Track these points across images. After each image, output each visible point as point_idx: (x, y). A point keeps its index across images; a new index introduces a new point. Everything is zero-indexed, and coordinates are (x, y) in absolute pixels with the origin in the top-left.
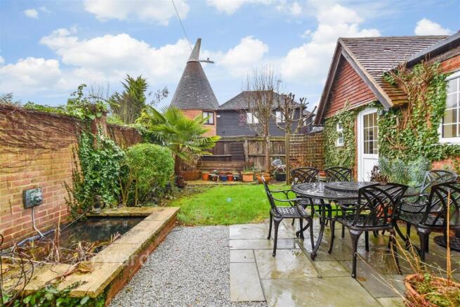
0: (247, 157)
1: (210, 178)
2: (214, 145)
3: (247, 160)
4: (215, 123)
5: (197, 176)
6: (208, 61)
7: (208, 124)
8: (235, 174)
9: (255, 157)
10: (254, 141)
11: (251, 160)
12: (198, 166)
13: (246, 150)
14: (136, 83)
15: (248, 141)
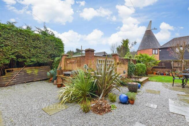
0: (173, 67)
1: (156, 74)
2: (158, 63)
3: (173, 69)
4: (159, 53)
5: (152, 73)
6: (155, 29)
7: (155, 54)
8: (167, 73)
9: (176, 67)
10: (177, 62)
11: (175, 68)
12: (152, 70)
13: (172, 65)
14: (126, 41)
15: (173, 62)
